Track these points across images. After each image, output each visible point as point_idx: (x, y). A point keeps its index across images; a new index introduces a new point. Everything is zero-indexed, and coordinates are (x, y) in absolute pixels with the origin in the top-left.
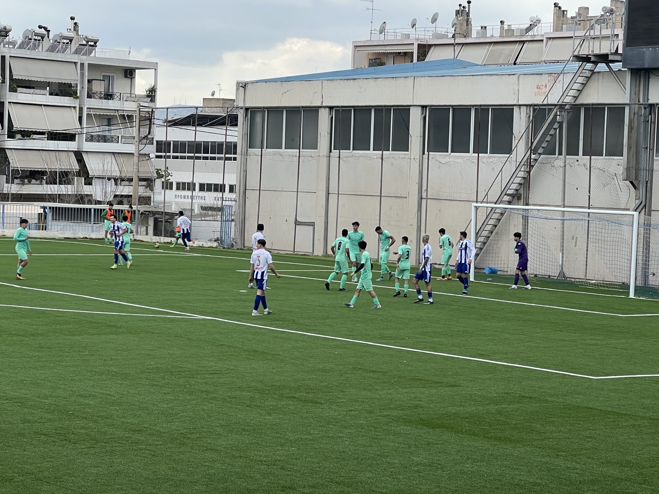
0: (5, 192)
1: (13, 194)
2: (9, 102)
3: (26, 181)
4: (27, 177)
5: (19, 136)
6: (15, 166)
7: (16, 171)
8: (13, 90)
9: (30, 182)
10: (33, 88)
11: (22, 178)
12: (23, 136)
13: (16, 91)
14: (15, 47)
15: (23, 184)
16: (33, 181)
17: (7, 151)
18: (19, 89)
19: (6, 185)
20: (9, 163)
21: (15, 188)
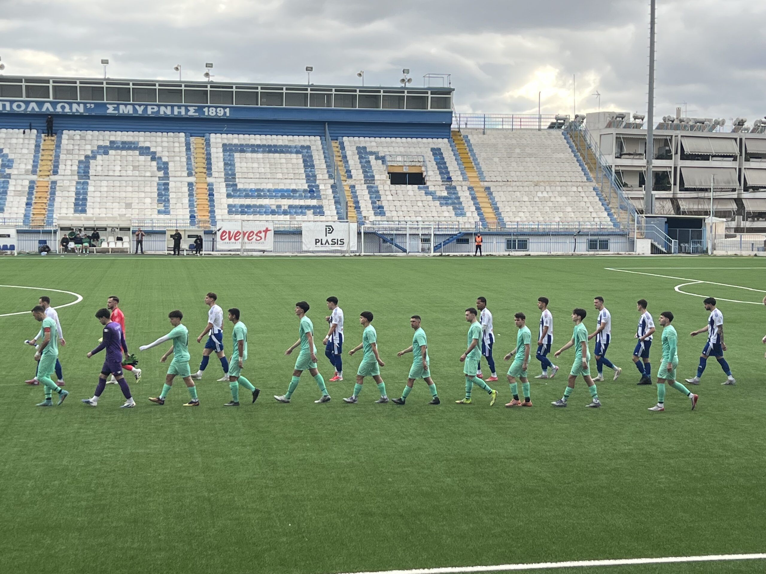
0: (742, 226)
1: (747, 228)
2: (745, 168)
3: (756, 219)
4: (756, 217)
5: (751, 190)
6: (748, 209)
7: (749, 213)
8: (747, 160)
9: (758, 220)
10: (761, 158)
11: (753, 217)
12: (754, 190)
13: (749, 161)
14: (749, 132)
15: (754, 221)
16: (761, 219)
17: (743, 201)
18: (751, 160)
19: (742, 222)
20: (744, 208)
21: (748, 224)
